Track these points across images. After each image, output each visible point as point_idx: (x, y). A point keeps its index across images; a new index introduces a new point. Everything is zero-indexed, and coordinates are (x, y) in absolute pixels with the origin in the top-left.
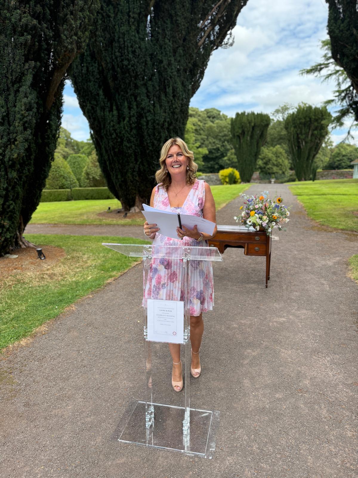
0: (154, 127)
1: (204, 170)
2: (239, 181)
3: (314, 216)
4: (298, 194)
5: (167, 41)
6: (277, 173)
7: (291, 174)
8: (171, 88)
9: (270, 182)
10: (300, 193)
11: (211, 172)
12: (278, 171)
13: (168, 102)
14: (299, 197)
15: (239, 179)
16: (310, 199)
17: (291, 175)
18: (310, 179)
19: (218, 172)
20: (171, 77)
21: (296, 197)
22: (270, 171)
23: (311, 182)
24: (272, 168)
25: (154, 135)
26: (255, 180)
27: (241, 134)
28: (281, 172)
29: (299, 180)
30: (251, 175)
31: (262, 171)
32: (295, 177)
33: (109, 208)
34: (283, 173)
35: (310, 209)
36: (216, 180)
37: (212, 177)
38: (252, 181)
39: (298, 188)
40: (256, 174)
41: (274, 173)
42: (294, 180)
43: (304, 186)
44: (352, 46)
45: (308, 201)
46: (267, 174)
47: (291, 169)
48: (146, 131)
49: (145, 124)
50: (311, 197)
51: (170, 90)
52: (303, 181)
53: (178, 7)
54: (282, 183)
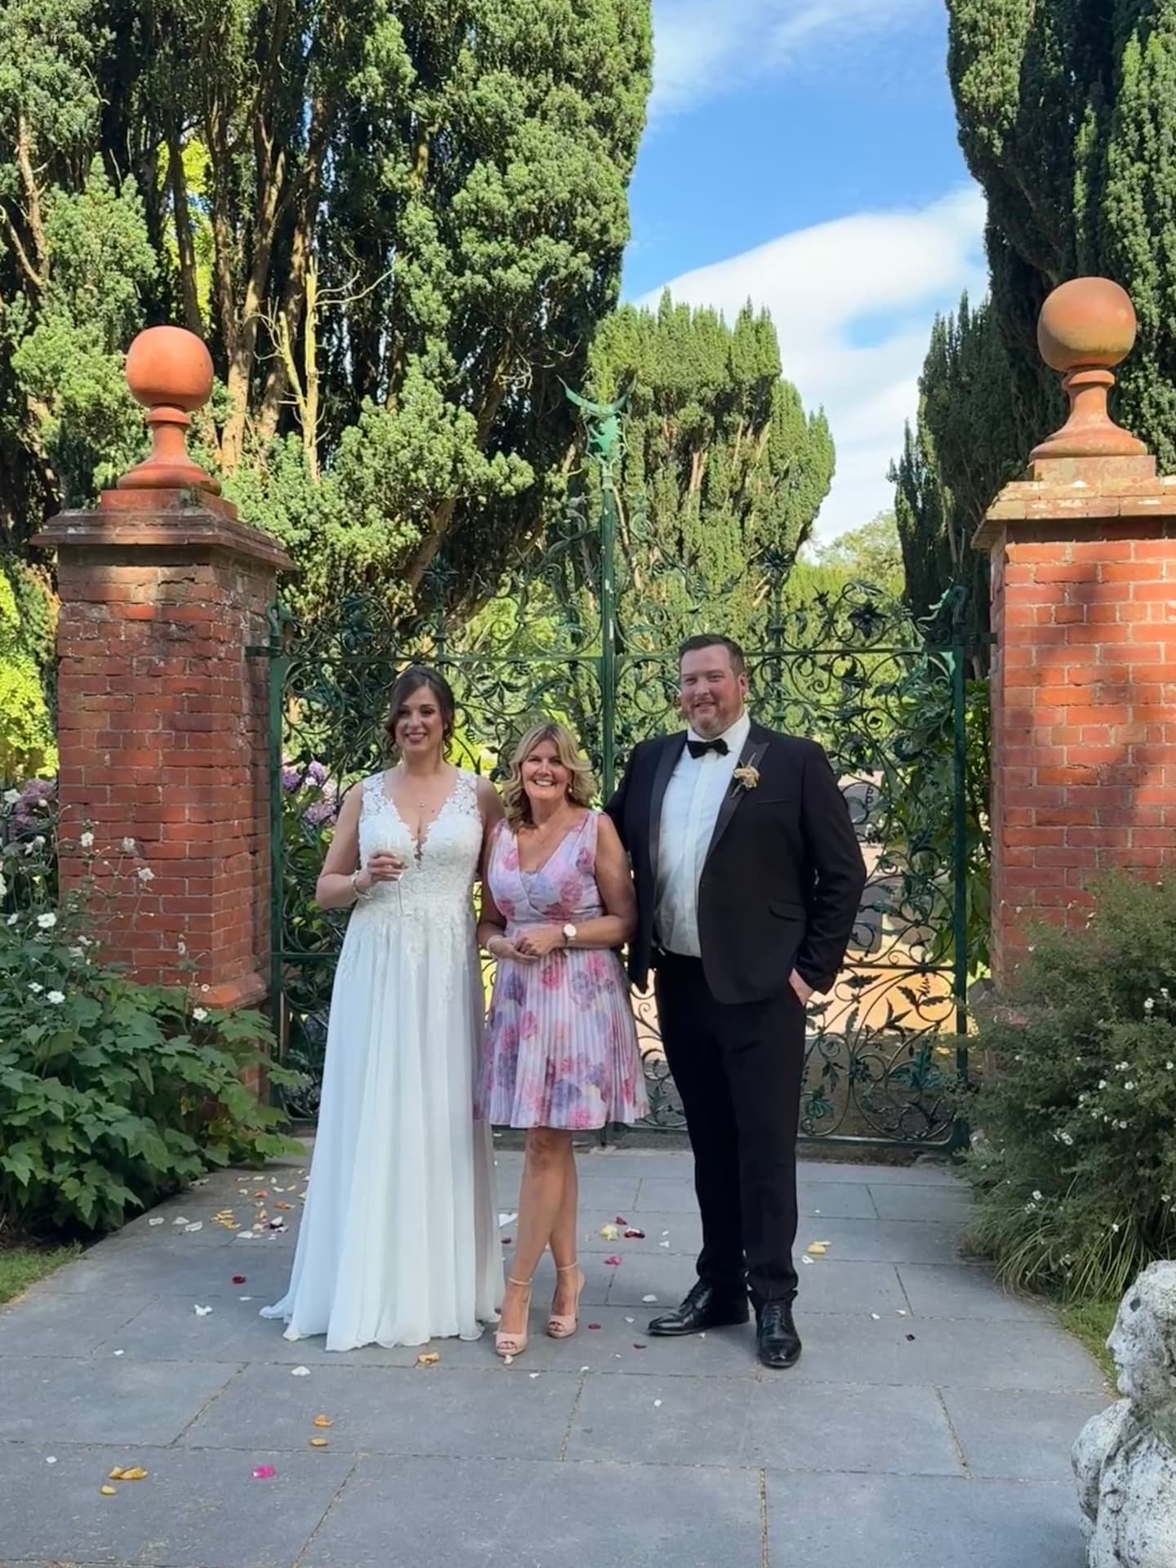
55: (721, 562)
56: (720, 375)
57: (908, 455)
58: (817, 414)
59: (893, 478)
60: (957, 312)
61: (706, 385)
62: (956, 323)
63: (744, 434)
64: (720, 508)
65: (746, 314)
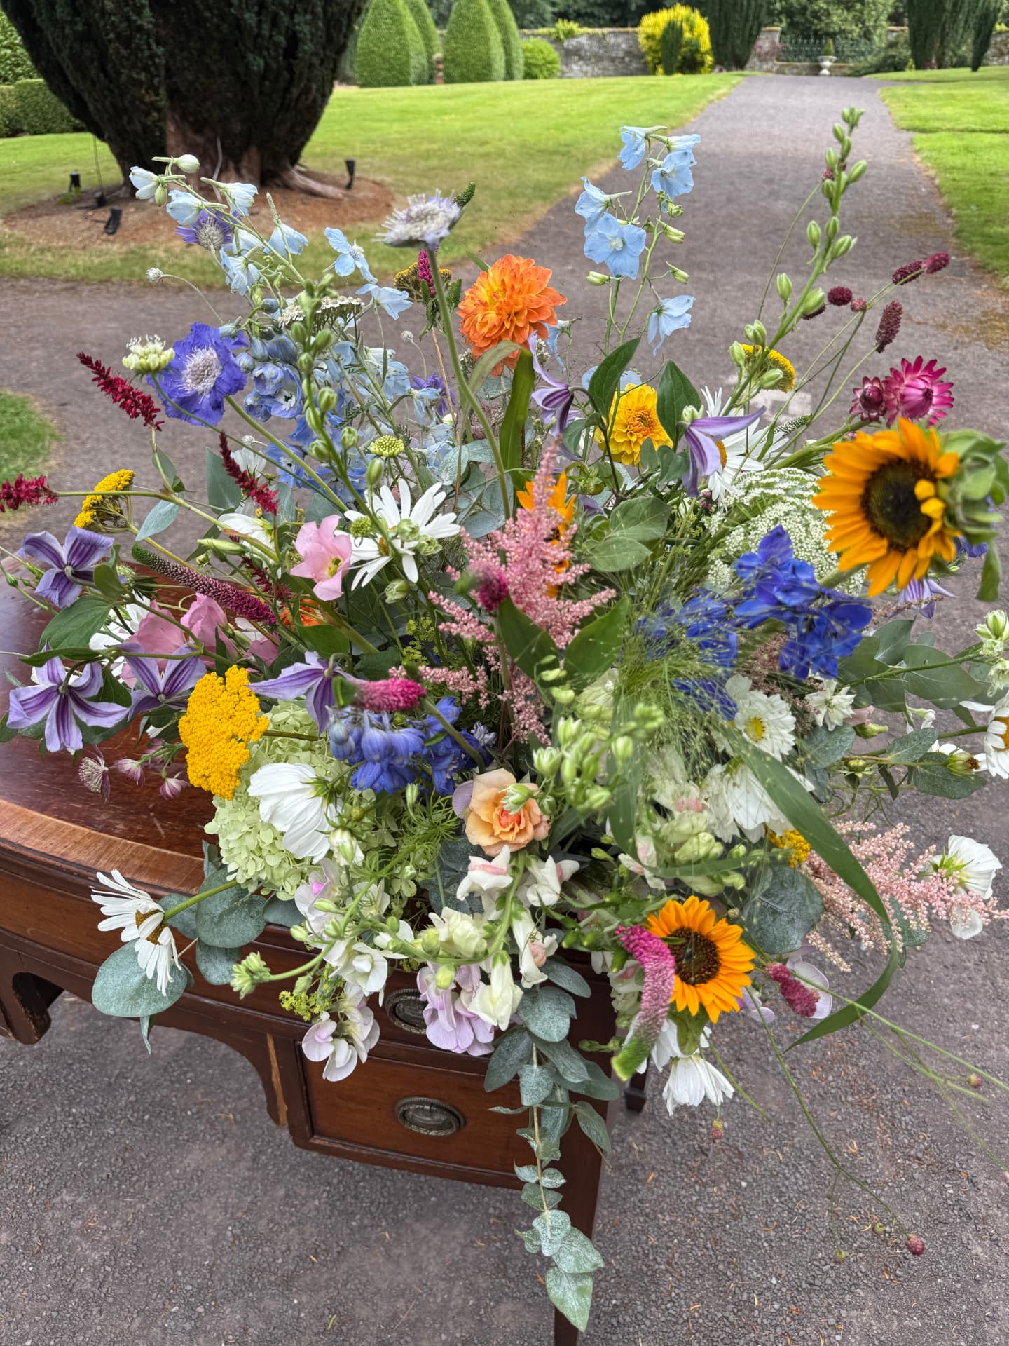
1: (592, 15)
2: (709, 59)
3: (991, 250)
4: (917, 123)
6: (842, 32)
7: (892, 37)
9: (816, 70)
10: (926, 119)
11: (613, 23)
12: (848, 27)
14: (921, 140)
15: (706, 53)
16: (967, 149)
17: (892, 45)
18: (960, 64)
19: (637, 24)
21: (906, 136)
22: (822, 26)
23: (965, 72)
24: (828, 15)
26: (763, 58)
28: (856, 30)
29: (919, 66)
30: (751, 40)
31: (792, 25)
32: (906, 52)
33: (75, 180)
34: (867, 35)
35: (967, 204)
36: (628, 53)
37: (612, 40)
38: (754, 61)
39: (918, 97)
40: (770, 38)
41: (832, 35)
42: (898, 66)
43: (941, 91)
45: (957, 161)
46: (807, 37)
47: (895, 19)
50: (970, 139)
52: (932, 68)
54: (857, 73)
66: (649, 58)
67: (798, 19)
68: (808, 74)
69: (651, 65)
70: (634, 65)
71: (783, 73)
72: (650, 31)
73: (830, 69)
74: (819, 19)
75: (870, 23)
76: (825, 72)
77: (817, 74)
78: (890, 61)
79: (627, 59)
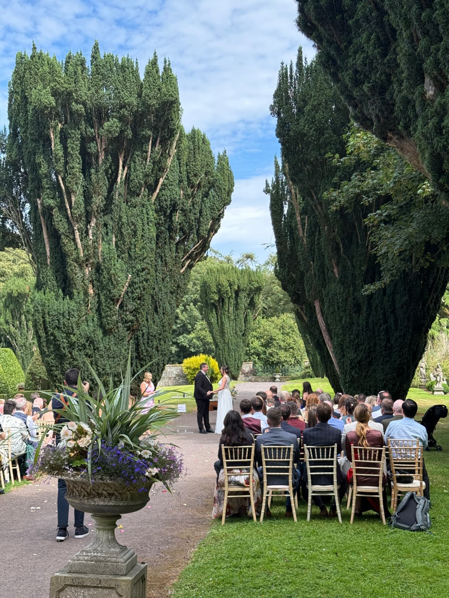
0: (148, 337)
5: (158, 274)
6: (285, 361)
7: (306, 364)
8: (161, 308)
9: (274, 379)
13: (159, 318)
19: (181, 363)
20: (161, 300)
22: (275, 359)
24: (277, 354)
25: (148, 343)
26: (246, 375)
27: (219, 301)
30: (239, 368)
34: (297, 363)
36: (178, 375)
38: (241, 376)
40: (248, 366)
41: (281, 363)
44: (292, 285)
48: (141, 341)
49: (141, 335)
51: (160, 310)
53: (166, 251)
55: (139, 233)
56: (134, 100)
57: (277, 178)
58: (221, 154)
59: (267, 191)
60: (295, 61)
61: (124, 107)
62: (295, 68)
63: (154, 145)
64: (138, 195)
65: (154, 63)
66: (189, 377)
67: (262, 356)
68: (269, 381)
69: (190, 380)
70: (181, 380)
71: (258, 381)
72: (188, 365)
73: (280, 379)
74: (273, 357)
75: (299, 358)
76: (277, 380)
77: (274, 381)
78: (308, 374)
79: (177, 378)
